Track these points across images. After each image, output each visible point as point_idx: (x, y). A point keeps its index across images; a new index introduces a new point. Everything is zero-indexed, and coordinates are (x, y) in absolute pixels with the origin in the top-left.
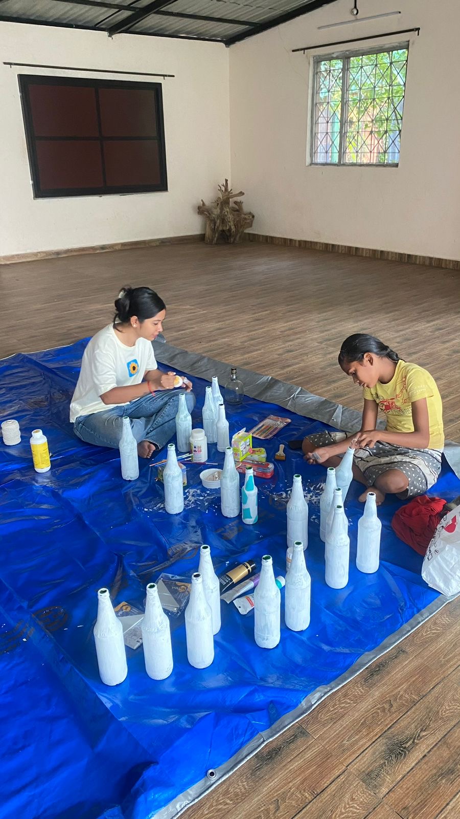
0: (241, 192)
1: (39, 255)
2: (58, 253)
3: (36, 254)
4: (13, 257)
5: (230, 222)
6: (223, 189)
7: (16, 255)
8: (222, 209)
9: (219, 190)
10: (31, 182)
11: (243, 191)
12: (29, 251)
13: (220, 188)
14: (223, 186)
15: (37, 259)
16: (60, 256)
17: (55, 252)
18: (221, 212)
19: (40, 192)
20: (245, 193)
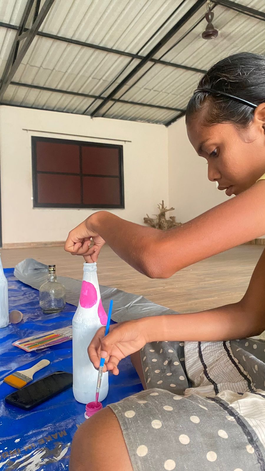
0: (172, 208)
1: (32, 244)
2: (46, 244)
3: (30, 244)
4: (14, 244)
5: (165, 227)
6: (161, 207)
7: (16, 244)
8: (160, 219)
9: (158, 208)
10: (32, 198)
11: (174, 208)
12: (25, 242)
13: (159, 207)
14: (161, 204)
15: (30, 247)
16: (47, 246)
17: (44, 244)
18: (159, 221)
19: (37, 204)
20: (175, 208)
